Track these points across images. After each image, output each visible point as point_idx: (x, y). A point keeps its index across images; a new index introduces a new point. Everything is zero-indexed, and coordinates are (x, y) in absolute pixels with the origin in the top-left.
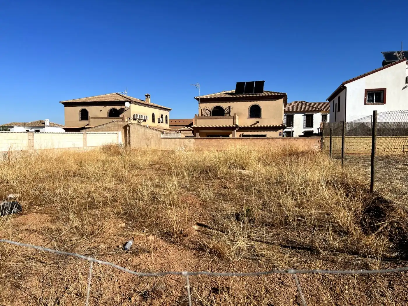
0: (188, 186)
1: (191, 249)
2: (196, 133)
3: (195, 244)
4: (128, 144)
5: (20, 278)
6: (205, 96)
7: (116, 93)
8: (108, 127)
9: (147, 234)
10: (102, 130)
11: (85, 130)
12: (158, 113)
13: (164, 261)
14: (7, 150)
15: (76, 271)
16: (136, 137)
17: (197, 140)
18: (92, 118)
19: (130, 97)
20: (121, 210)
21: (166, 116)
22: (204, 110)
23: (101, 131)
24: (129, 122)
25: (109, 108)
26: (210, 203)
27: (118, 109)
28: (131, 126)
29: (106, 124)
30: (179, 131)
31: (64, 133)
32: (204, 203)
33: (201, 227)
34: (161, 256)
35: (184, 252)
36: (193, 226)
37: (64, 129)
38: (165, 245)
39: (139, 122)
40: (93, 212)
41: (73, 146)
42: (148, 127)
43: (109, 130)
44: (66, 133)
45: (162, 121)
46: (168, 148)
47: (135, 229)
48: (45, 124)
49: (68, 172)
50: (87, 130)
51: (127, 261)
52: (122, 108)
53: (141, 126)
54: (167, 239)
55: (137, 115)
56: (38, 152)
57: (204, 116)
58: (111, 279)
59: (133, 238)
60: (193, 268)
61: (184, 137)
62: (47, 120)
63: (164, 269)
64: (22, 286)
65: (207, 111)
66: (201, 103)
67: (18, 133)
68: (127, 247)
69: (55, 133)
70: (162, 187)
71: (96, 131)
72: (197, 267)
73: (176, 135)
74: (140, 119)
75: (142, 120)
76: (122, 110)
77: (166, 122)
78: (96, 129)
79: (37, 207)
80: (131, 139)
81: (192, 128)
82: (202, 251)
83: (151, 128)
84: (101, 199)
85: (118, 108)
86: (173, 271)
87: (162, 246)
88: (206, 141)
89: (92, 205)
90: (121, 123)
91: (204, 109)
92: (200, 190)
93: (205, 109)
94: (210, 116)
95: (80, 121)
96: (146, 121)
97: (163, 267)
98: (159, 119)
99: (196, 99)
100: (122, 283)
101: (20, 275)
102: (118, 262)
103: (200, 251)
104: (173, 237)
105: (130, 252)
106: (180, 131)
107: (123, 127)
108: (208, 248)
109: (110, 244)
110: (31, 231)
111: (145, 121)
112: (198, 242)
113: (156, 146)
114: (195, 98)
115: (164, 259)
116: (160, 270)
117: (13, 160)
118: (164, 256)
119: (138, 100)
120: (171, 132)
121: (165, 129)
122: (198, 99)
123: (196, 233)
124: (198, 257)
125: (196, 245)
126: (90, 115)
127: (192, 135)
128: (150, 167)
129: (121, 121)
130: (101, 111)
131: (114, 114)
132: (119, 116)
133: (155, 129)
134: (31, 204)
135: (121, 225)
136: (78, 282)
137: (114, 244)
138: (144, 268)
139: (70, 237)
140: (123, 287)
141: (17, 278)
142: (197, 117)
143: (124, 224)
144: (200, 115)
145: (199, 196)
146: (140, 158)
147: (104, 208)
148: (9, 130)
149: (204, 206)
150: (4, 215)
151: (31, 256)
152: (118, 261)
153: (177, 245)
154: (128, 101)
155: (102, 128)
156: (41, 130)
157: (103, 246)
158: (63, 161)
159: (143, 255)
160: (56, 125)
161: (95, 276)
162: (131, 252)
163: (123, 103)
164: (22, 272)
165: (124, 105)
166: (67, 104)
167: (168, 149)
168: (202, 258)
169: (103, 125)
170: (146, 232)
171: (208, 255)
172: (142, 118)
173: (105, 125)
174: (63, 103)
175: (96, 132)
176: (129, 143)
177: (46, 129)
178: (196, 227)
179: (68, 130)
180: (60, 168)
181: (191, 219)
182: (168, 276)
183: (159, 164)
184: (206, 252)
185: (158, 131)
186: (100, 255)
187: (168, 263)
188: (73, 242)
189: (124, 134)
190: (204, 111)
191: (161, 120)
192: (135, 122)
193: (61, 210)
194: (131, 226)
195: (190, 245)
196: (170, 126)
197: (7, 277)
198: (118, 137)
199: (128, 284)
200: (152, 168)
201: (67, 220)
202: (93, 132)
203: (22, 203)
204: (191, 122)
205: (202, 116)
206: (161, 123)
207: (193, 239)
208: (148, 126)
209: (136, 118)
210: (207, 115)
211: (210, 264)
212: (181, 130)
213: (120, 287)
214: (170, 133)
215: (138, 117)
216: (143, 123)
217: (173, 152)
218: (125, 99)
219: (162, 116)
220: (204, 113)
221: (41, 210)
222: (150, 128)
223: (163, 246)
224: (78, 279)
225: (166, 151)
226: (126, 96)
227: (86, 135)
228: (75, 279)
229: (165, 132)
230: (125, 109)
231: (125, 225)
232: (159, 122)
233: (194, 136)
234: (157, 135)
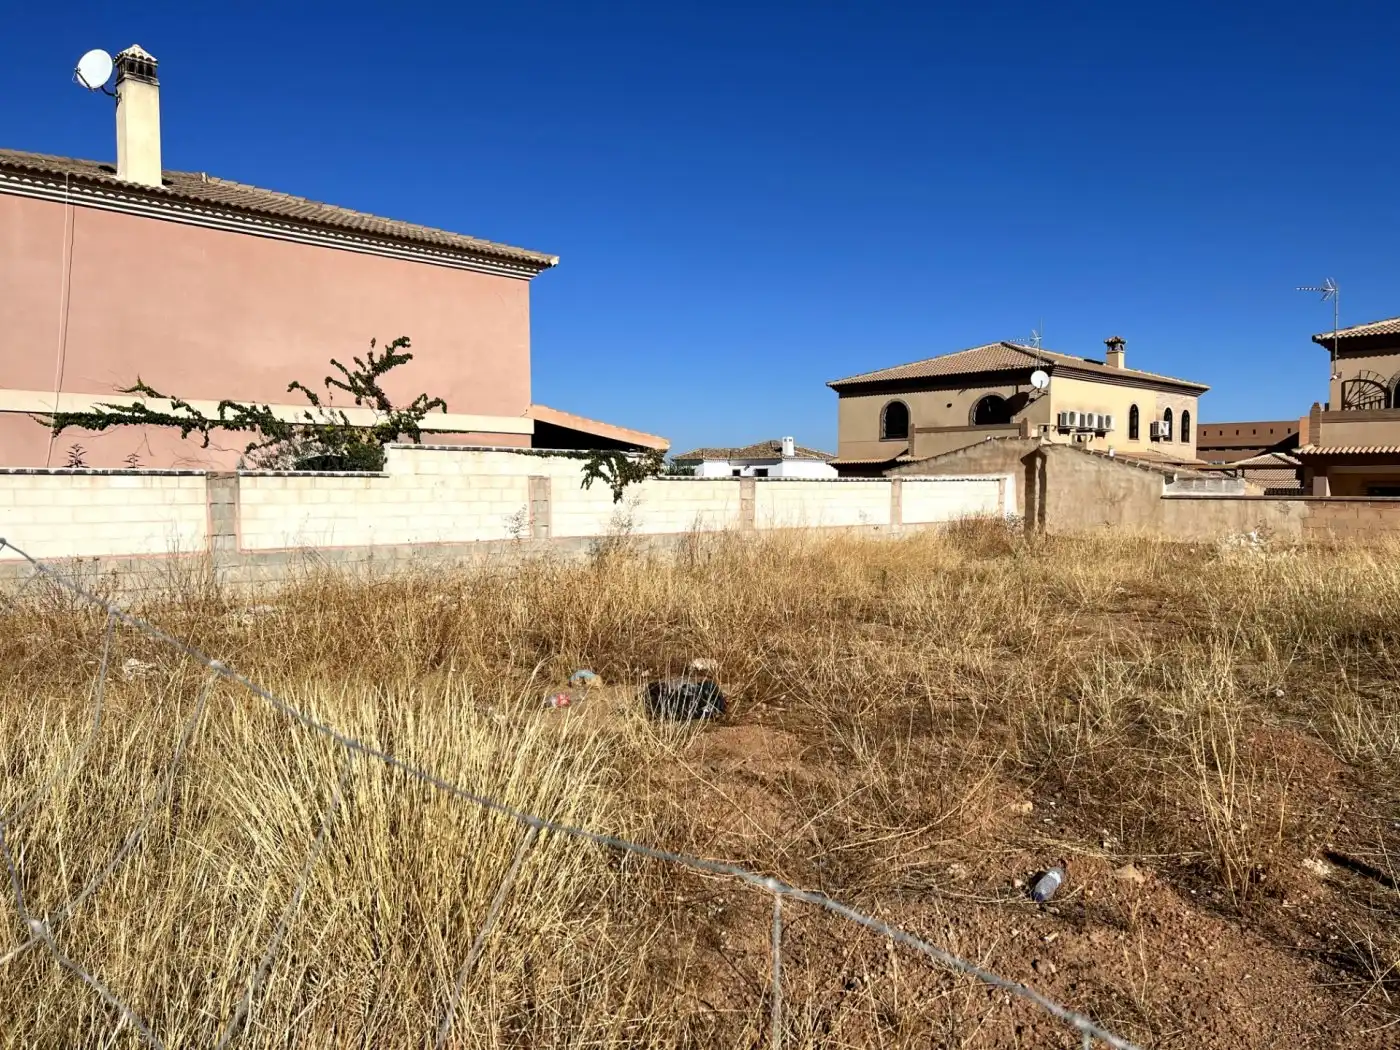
0: (1280, 693)
1: (1302, 953)
2: (1315, 478)
3: (1318, 934)
4: (1036, 518)
5: (723, 919)
6: (1360, 330)
7: (1002, 343)
8: (970, 460)
9: (1115, 857)
10: (950, 469)
11: (896, 470)
12: (1151, 403)
13: (1184, 973)
14: (689, 530)
15: (875, 936)
16: (1066, 491)
17: (1318, 505)
18: (921, 431)
19: (1049, 354)
20: (1018, 753)
21: (1186, 416)
22: (1357, 384)
23: (947, 474)
24: (1043, 441)
25: (976, 394)
26: (1388, 777)
27: (1008, 397)
28: (1051, 456)
29: (965, 449)
30: (1235, 470)
31: (835, 481)
32: (1356, 774)
33: (1346, 872)
34: (1173, 953)
35: (1270, 958)
36: (1308, 862)
37: (835, 466)
38: (1188, 913)
39: (1079, 440)
40: (925, 745)
41: (860, 522)
42: (1111, 459)
43: (974, 468)
44: (840, 481)
45: (1167, 433)
46: (1187, 535)
47: (1069, 830)
48: (784, 452)
49: (846, 605)
50: (904, 469)
51: (1042, 939)
52: (1020, 391)
53: (1088, 453)
54: (1193, 892)
55: (1072, 415)
56: (763, 536)
57: (1353, 408)
58: (989, 993)
59: (1063, 862)
60: (1309, 1030)
61: (1260, 492)
62: (789, 438)
63: (1185, 1006)
64: (727, 943)
65: (1370, 389)
66: (1342, 357)
67: (716, 479)
68: (1043, 892)
69: (811, 481)
70: (1170, 688)
71: (932, 474)
72: (1329, 1032)
73: (1224, 488)
74: (1081, 430)
75: (1090, 430)
76: (1021, 401)
77: (1185, 438)
78: (932, 466)
79: (764, 706)
80: (1050, 499)
81: (1297, 456)
82: (1352, 970)
83: (1123, 462)
84: (951, 705)
85: (1006, 392)
86: (1224, 1023)
87: (1174, 913)
88: (1362, 514)
89: (923, 723)
90: (1017, 445)
91: (1354, 381)
92: (1340, 716)
93: (1360, 380)
94: (1383, 406)
95: (882, 439)
96: (1107, 435)
97: (1181, 997)
98: (1154, 427)
99: (1319, 341)
100: (1026, 1015)
101: (720, 910)
102: (1012, 939)
103: (1342, 967)
104: (1219, 888)
105: (1052, 909)
106: (1240, 472)
107: (1022, 460)
108: (1382, 965)
109: (982, 868)
110: (751, 779)
111: (1101, 433)
112: (1333, 931)
113: (1140, 525)
114: (1314, 339)
115: (1185, 966)
116: (1168, 1004)
117: (700, 559)
118: (1184, 954)
119: (1078, 361)
120: (1205, 475)
121: (1178, 461)
122: (1328, 344)
123: (1323, 891)
124: (1334, 990)
125: (1324, 939)
126: (915, 420)
127: (1296, 484)
128: (1118, 607)
129: (1016, 438)
130: (949, 406)
131: (992, 414)
132: (1007, 421)
133: (1140, 462)
134: (749, 696)
135: (1018, 805)
136: (883, 973)
137: (996, 872)
138: (1105, 981)
139: (856, 819)
140: (1031, 1030)
141: (715, 917)
142: (1321, 415)
143: (1030, 805)
144: (1336, 406)
145: (1333, 739)
146: (1079, 570)
147: (962, 737)
148: (692, 473)
149: (1360, 785)
150: (685, 719)
151: (751, 859)
152: (1010, 932)
153: (1237, 921)
154: (1043, 369)
155: (952, 464)
156: (772, 470)
157: (959, 870)
158: (832, 568)
159: (1103, 933)
160: (812, 453)
161: (935, 966)
162: (1058, 911)
163: (1023, 375)
164: (725, 902)
165: (1030, 383)
166: (846, 390)
167: (1190, 541)
168: (1351, 1000)
169: (956, 452)
170: (1111, 850)
171: (1381, 992)
172: (1090, 423)
173: (961, 452)
174: (834, 387)
175: (932, 478)
176: (1042, 515)
177: (788, 468)
178: (1322, 869)
179: (847, 470)
180: (824, 591)
181: (1300, 829)
182: (1204, 1039)
183: (1151, 596)
184: (1370, 979)
185: (1150, 472)
186: (951, 899)
187: (1202, 986)
188: (867, 837)
189: (1024, 482)
190: (1355, 390)
191: (1164, 428)
192: (1067, 439)
193: (829, 725)
194: (1054, 816)
195: (1294, 934)
196: (1198, 449)
197: (687, 907)
198: (1001, 493)
199: (1047, 1025)
200: (1127, 610)
201: (847, 758)
202: (923, 477)
203: (726, 690)
204: (1289, 431)
205: (1343, 408)
206: (1162, 439)
207: (1309, 913)
208: (1111, 454)
209: (1068, 424)
210: (1371, 403)
211: (1392, 1031)
212: (1243, 467)
213: (1019, 1030)
214: (1199, 479)
215: (1077, 423)
216: (1094, 444)
217: (1211, 551)
218: (1034, 363)
219: (1168, 415)
220: (1353, 398)
221: (774, 718)
222: (1122, 460)
223: (1178, 915)
224: (884, 964)
225: (1181, 546)
226: (1036, 351)
227: (901, 487)
228: (872, 960)
229: (1179, 473)
230: (1031, 396)
231: (1034, 809)
232: (1155, 438)
233: (1305, 491)
234: (1145, 487)
